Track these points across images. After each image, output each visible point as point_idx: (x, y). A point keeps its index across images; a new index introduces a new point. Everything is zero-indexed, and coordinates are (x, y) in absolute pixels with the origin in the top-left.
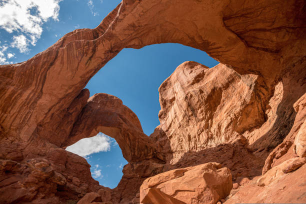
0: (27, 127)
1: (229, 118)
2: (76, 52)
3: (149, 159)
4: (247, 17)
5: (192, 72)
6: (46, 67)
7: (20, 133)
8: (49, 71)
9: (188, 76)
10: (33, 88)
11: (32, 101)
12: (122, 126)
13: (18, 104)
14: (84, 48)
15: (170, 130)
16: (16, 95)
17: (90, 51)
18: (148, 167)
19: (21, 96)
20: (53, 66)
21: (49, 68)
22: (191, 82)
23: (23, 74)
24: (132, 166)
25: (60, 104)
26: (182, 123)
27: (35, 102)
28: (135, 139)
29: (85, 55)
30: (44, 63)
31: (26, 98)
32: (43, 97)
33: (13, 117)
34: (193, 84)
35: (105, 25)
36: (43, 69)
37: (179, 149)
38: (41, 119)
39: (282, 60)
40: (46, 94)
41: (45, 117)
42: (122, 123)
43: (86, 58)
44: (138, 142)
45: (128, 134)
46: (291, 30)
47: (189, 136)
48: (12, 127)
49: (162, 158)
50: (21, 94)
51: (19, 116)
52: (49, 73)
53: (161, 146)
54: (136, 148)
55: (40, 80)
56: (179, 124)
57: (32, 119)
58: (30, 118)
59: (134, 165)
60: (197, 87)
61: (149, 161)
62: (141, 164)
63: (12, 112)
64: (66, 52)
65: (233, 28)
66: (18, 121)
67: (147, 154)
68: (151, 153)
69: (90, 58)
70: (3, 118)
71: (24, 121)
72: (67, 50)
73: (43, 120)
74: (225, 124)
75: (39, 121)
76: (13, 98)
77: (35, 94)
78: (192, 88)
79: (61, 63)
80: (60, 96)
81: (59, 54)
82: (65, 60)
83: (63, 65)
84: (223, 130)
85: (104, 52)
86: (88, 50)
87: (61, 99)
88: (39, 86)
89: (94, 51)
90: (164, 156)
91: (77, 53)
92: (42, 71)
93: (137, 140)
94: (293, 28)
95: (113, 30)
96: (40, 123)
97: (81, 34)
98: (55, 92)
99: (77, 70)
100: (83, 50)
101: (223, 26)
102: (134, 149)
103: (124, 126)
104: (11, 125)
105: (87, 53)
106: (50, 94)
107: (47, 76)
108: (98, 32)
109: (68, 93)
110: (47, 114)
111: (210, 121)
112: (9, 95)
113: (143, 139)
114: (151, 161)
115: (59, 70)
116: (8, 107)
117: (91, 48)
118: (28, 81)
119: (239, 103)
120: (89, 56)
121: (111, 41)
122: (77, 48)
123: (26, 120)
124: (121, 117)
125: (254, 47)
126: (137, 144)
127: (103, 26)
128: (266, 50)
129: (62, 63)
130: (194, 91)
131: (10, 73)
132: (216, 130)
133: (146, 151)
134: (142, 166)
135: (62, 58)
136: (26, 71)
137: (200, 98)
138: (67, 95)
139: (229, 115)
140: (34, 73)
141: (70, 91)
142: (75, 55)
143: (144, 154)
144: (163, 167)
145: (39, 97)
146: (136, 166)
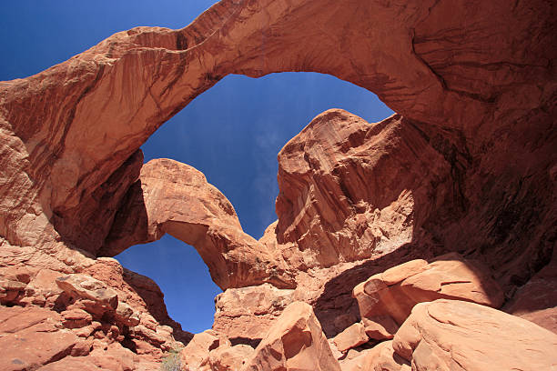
0: (30, 215)
2: (142, 71)
3: (262, 283)
4: (452, 42)
5: (343, 126)
6: (74, 94)
7: (15, 227)
8: (81, 103)
10: (43, 135)
11: (42, 163)
12: (212, 222)
14: (160, 64)
17: (173, 70)
18: (262, 295)
20: (92, 94)
21: (81, 98)
22: (343, 145)
23: (23, 104)
25: (99, 172)
27: (50, 164)
29: (162, 77)
30: (73, 87)
32: (65, 155)
34: (346, 148)
35: (203, 26)
36: (68, 98)
38: (61, 200)
39: (497, 114)
40: (71, 149)
41: (70, 197)
42: (211, 217)
43: (161, 85)
46: (517, 69)
49: (287, 279)
52: (81, 107)
55: (61, 120)
60: (354, 152)
62: (250, 291)
64: (121, 68)
65: (426, 58)
67: (260, 273)
68: (268, 271)
69: (170, 86)
72: (125, 65)
73: (65, 202)
75: (57, 204)
77: (47, 149)
78: (347, 155)
79: (109, 89)
80: (101, 157)
81: (105, 73)
82: (118, 83)
83: (113, 93)
85: (199, 75)
86: (169, 68)
88: (56, 131)
89: (180, 71)
90: (292, 276)
91: (146, 72)
92: (66, 102)
94: (520, 66)
95: (224, 35)
96: (59, 207)
97: (151, 37)
98: (90, 147)
99: (142, 105)
100: (159, 69)
101: (412, 53)
103: (216, 222)
105: (165, 75)
107: (77, 112)
108: (187, 36)
109: (117, 150)
110: (72, 191)
113: (250, 247)
114: (266, 287)
115: (103, 103)
117: (175, 66)
118: (32, 121)
120: (168, 81)
121: (217, 56)
122: (146, 63)
123: (30, 201)
124: (206, 204)
125: (457, 92)
126: (241, 255)
127: (198, 26)
128: (475, 97)
129: (111, 88)
130: (349, 160)
133: (258, 267)
134: (253, 295)
135: (113, 79)
136: (30, 99)
138: (115, 155)
141: (121, 147)
142: (141, 75)
143: (255, 274)
144: (292, 294)
145: (57, 155)
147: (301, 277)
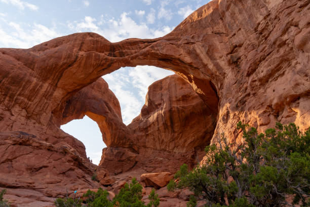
0: (45, 114)
1: (193, 138)
3: (125, 148)
5: (182, 88)
7: (40, 118)
8: (66, 70)
9: (178, 91)
10: (49, 81)
11: (49, 94)
12: (108, 116)
13: (39, 95)
15: (149, 129)
16: (38, 87)
17: (106, 65)
18: (123, 154)
19: (41, 88)
20: (71, 67)
21: (66, 68)
22: (178, 99)
23: (44, 69)
24: (112, 152)
25: (68, 96)
26: (160, 128)
27: (51, 95)
28: (116, 129)
29: (101, 66)
30: (64, 64)
31: (45, 90)
32: (57, 90)
33: (35, 105)
34: (179, 100)
36: (62, 69)
37: (152, 147)
38: (54, 108)
40: (59, 88)
41: (57, 107)
42: (108, 112)
44: (119, 132)
45: (111, 124)
47: (163, 140)
48: (34, 113)
49: (136, 149)
50: (41, 86)
51: (40, 105)
52: (66, 72)
53: (138, 140)
54: (116, 137)
55: (57, 76)
56: (158, 128)
57: (49, 108)
58: (47, 107)
59: (114, 150)
60: (181, 104)
61: (125, 149)
62: (119, 151)
63: (35, 101)
66: (38, 109)
67: (125, 143)
68: (128, 143)
70: (28, 105)
71: (43, 109)
72: (86, 58)
73: (56, 109)
74: (189, 141)
76: (36, 89)
77: (51, 87)
78: (177, 105)
79: (77, 66)
80: (69, 91)
81: (78, 59)
82: (82, 65)
83: (79, 68)
84: (186, 145)
86: (105, 63)
87: (69, 93)
88: (55, 80)
89: (110, 65)
90: (139, 148)
91: (95, 63)
92: (60, 70)
93: (118, 130)
96: (53, 110)
97: (99, 43)
98: (66, 87)
99: (90, 75)
100: (100, 63)
102: (115, 138)
103: (110, 115)
104: (34, 111)
105: (103, 65)
106: (62, 88)
107: (64, 74)
108: (115, 47)
110: (59, 104)
111: (181, 134)
112: (34, 87)
113: (123, 130)
114: (126, 150)
115: (75, 71)
116: (32, 97)
117: (108, 63)
118: (47, 76)
119: (203, 130)
120: (103, 68)
122: (96, 60)
123: (45, 109)
124: (107, 104)
126: (118, 133)
129: (79, 66)
130: (177, 108)
131: (31, 64)
132: (183, 143)
133: (124, 141)
134: (120, 152)
135: (80, 63)
136: (46, 67)
137: (180, 115)
139: (194, 136)
140: (54, 70)
142: (92, 64)
143: (122, 143)
144: (136, 157)
145: (54, 90)
146: (115, 152)
147: (142, 150)
